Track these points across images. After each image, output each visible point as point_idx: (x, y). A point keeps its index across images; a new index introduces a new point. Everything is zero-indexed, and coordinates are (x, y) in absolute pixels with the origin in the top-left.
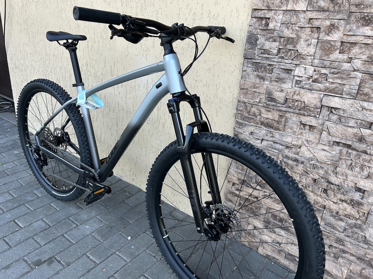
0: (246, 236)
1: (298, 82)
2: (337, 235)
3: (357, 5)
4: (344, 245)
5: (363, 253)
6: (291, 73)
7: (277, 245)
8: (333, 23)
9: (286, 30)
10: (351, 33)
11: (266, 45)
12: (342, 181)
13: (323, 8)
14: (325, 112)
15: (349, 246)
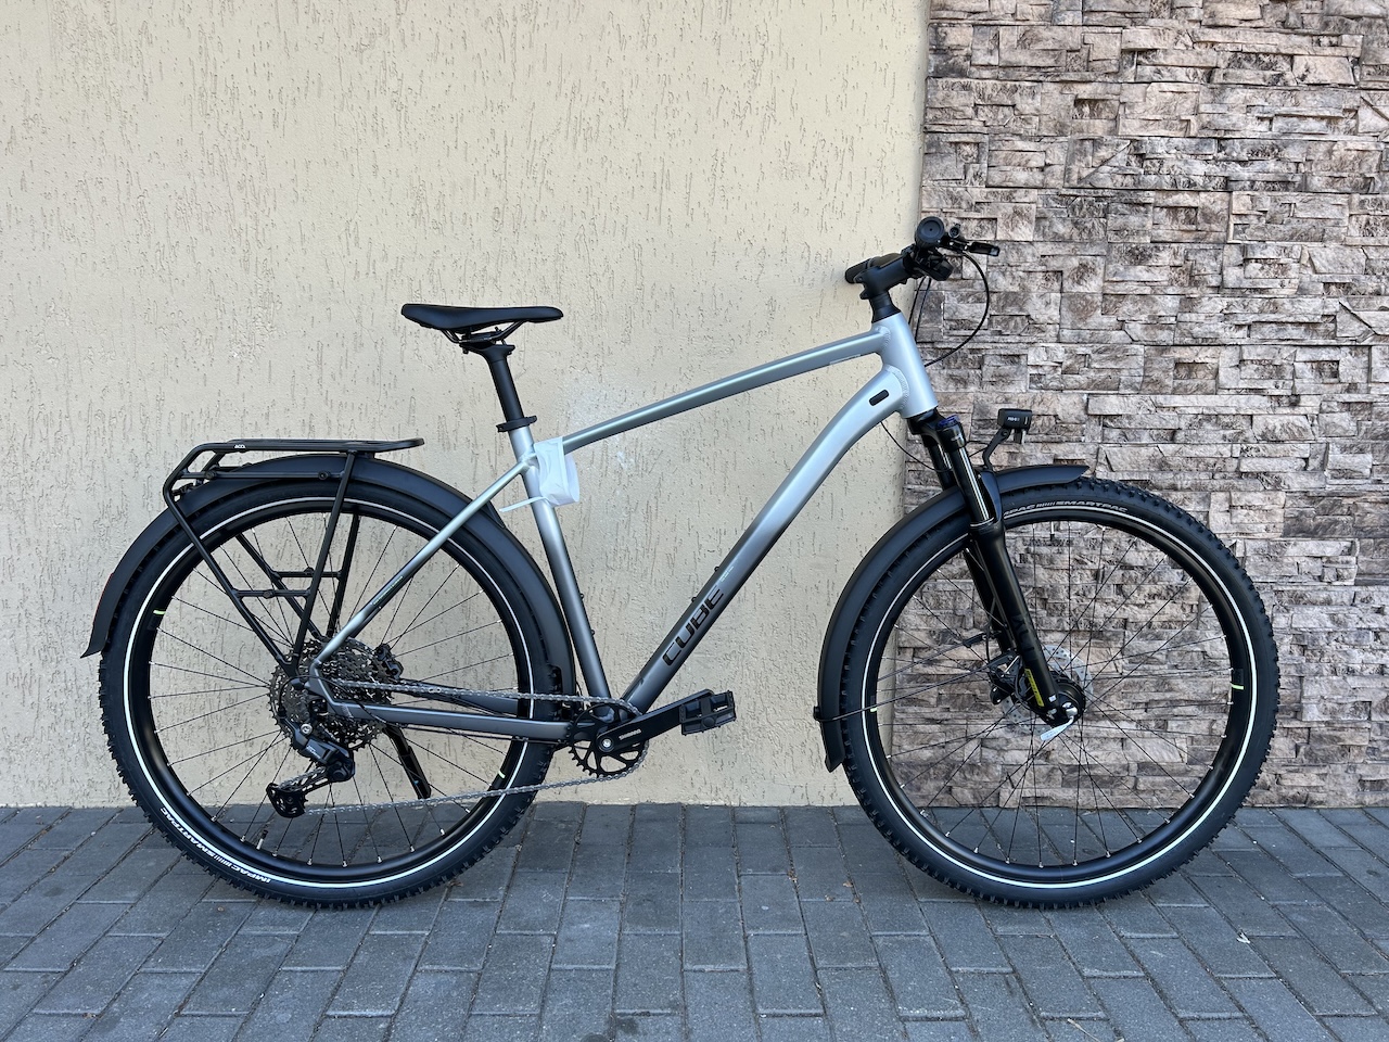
0: (965, 778)
1: (1036, 379)
2: (1157, 673)
3: (1117, 232)
4: (1171, 690)
5: (1208, 688)
6: (1018, 363)
7: (1042, 761)
8: (1084, 262)
9: (1001, 278)
10: (1119, 279)
11: (962, 310)
12: (1147, 554)
13: (1063, 237)
14: (1094, 428)
15: (1182, 685)
